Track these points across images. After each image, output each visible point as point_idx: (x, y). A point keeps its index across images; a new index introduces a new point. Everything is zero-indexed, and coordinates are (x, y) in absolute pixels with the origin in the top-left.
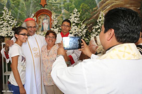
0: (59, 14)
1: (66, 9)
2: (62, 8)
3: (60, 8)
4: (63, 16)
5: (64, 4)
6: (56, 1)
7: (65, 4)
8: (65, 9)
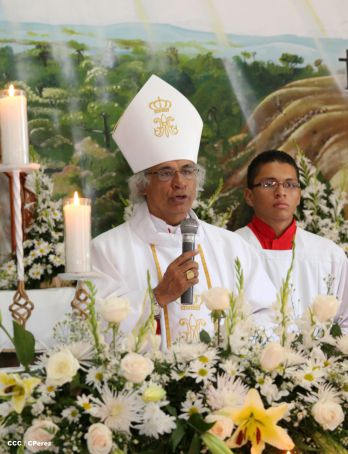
0: (61, 164)
1: (95, 138)
2: (76, 132)
3: (66, 130)
4: (84, 173)
5: (83, 107)
6: (41, 90)
7: (90, 111)
8: (89, 138)
